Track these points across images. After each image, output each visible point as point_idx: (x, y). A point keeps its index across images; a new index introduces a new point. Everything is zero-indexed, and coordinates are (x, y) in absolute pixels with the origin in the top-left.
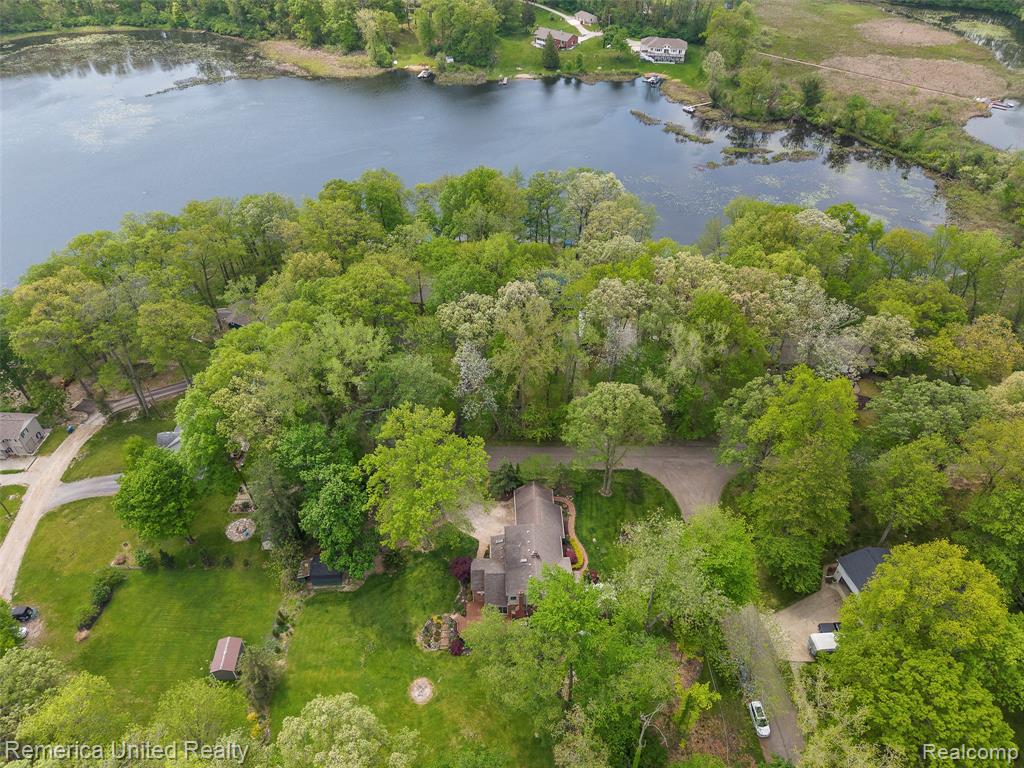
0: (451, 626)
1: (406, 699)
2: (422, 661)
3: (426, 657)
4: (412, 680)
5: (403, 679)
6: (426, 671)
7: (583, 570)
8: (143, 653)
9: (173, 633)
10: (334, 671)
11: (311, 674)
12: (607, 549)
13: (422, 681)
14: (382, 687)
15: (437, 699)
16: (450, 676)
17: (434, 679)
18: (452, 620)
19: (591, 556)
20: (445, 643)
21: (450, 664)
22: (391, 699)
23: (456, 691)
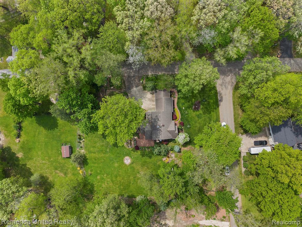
0: (135, 141)
1: (123, 163)
2: (127, 151)
3: (128, 150)
4: (124, 157)
5: (121, 157)
6: (128, 154)
7: (179, 121)
8: (39, 146)
9: (46, 140)
10: (100, 154)
11: (93, 155)
12: (188, 112)
13: (127, 157)
14: (115, 159)
15: (132, 163)
16: (136, 156)
17: (131, 157)
18: (135, 139)
19: (182, 115)
20: (133, 146)
21: (135, 153)
22: (119, 163)
23: (138, 160)
